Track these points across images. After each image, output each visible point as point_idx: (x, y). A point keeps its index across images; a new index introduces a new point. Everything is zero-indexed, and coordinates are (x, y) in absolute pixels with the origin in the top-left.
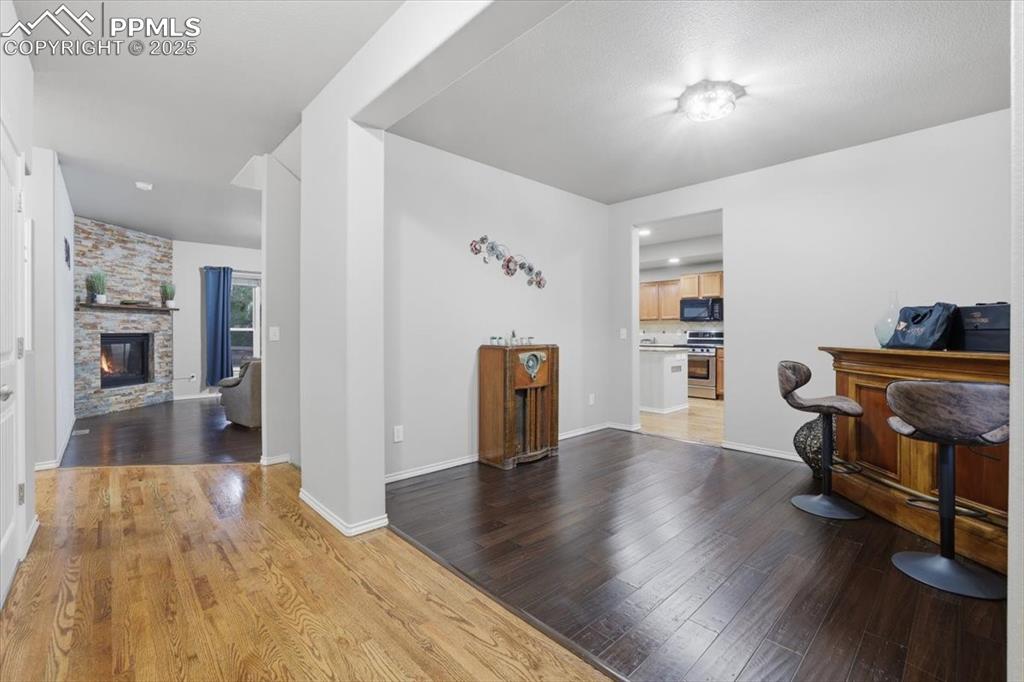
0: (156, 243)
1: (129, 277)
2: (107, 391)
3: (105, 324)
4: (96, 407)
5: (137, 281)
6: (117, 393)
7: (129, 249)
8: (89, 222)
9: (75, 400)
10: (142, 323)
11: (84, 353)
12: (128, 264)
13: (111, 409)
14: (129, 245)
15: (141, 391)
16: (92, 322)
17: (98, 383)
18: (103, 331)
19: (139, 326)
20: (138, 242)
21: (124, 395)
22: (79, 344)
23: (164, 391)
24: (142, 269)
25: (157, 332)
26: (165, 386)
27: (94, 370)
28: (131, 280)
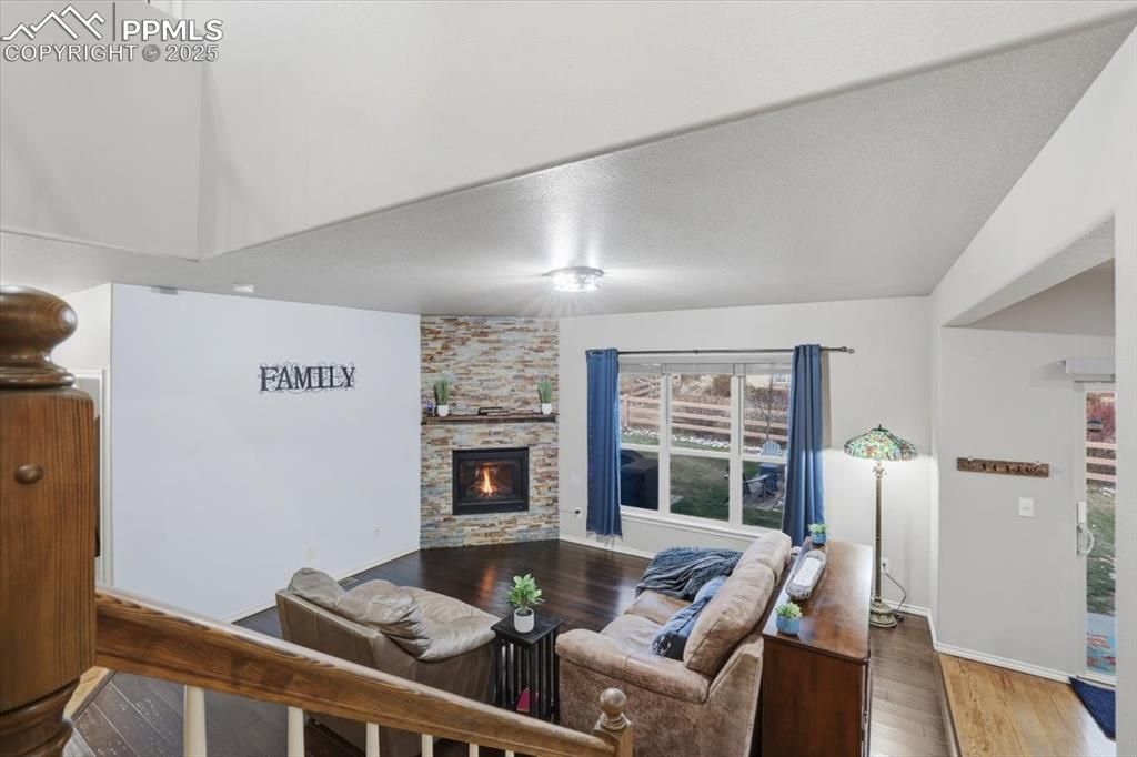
0: (531, 327)
1: (492, 377)
2: (461, 519)
3: (457, 438)
4: (445, 537)
5: (503, 381)
6: (474, 522)
7: (491, 342)
8: (437, 319)
9: (422, 527)
10: (515, 436)
11: (432, 474)
12: (490, 361)
13: (466, 542)
14: (492, 337)
15: (509, 522)
16: (442, 436)
17: (449, 509)
18: (456, 447)
19: (505, 439)
20: (504, 331)
21: (484, 526)
22: (426, 463)
23: (544, 525)
24: (510, 364)
25: (534, 445)
26: (545, 519)
27: (445, 494)
28: (494, 380)
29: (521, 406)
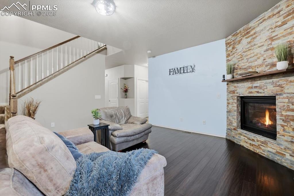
0: (276, 12)
1: (252, 55)
3: (238, 90)
4: (234, 137)
5: (259, 56)
7: (252, 36)
8: (230, 37)
9: (227, 129)
13: (242, 144)
16: (233, 90)
18: (238, 95)
23: (288, 156)
24: (263, 43)
25: (280, 94)
27: (234, 117)
28: (254, 56)
29: (269, 69)
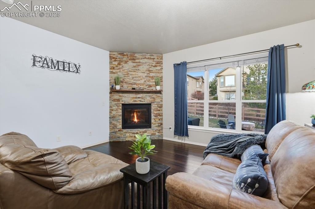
0: (152, 57)
2: (125, 130)
3: (124, 99)
4: (119, 137)
5: (141, 78)
6: (130, 132)
8: (116, 53)
9: (110, 133)
10: (146, 99)
11: (114, 112)
12: (136, 70)
13: (127, 139)
14: (137, 61)
15: (144, 132)
16: (118, 98)
17: (120, 126)
18: (123, 103)
19: (142, 100)
20: (142, 59)
22: (111, 109)
23: (157, 134)
24: (144, 71)
25: (153, 103)
26: (158, 131)
27: (119, 121)
28: (138, 77)
29: (148, 88)
